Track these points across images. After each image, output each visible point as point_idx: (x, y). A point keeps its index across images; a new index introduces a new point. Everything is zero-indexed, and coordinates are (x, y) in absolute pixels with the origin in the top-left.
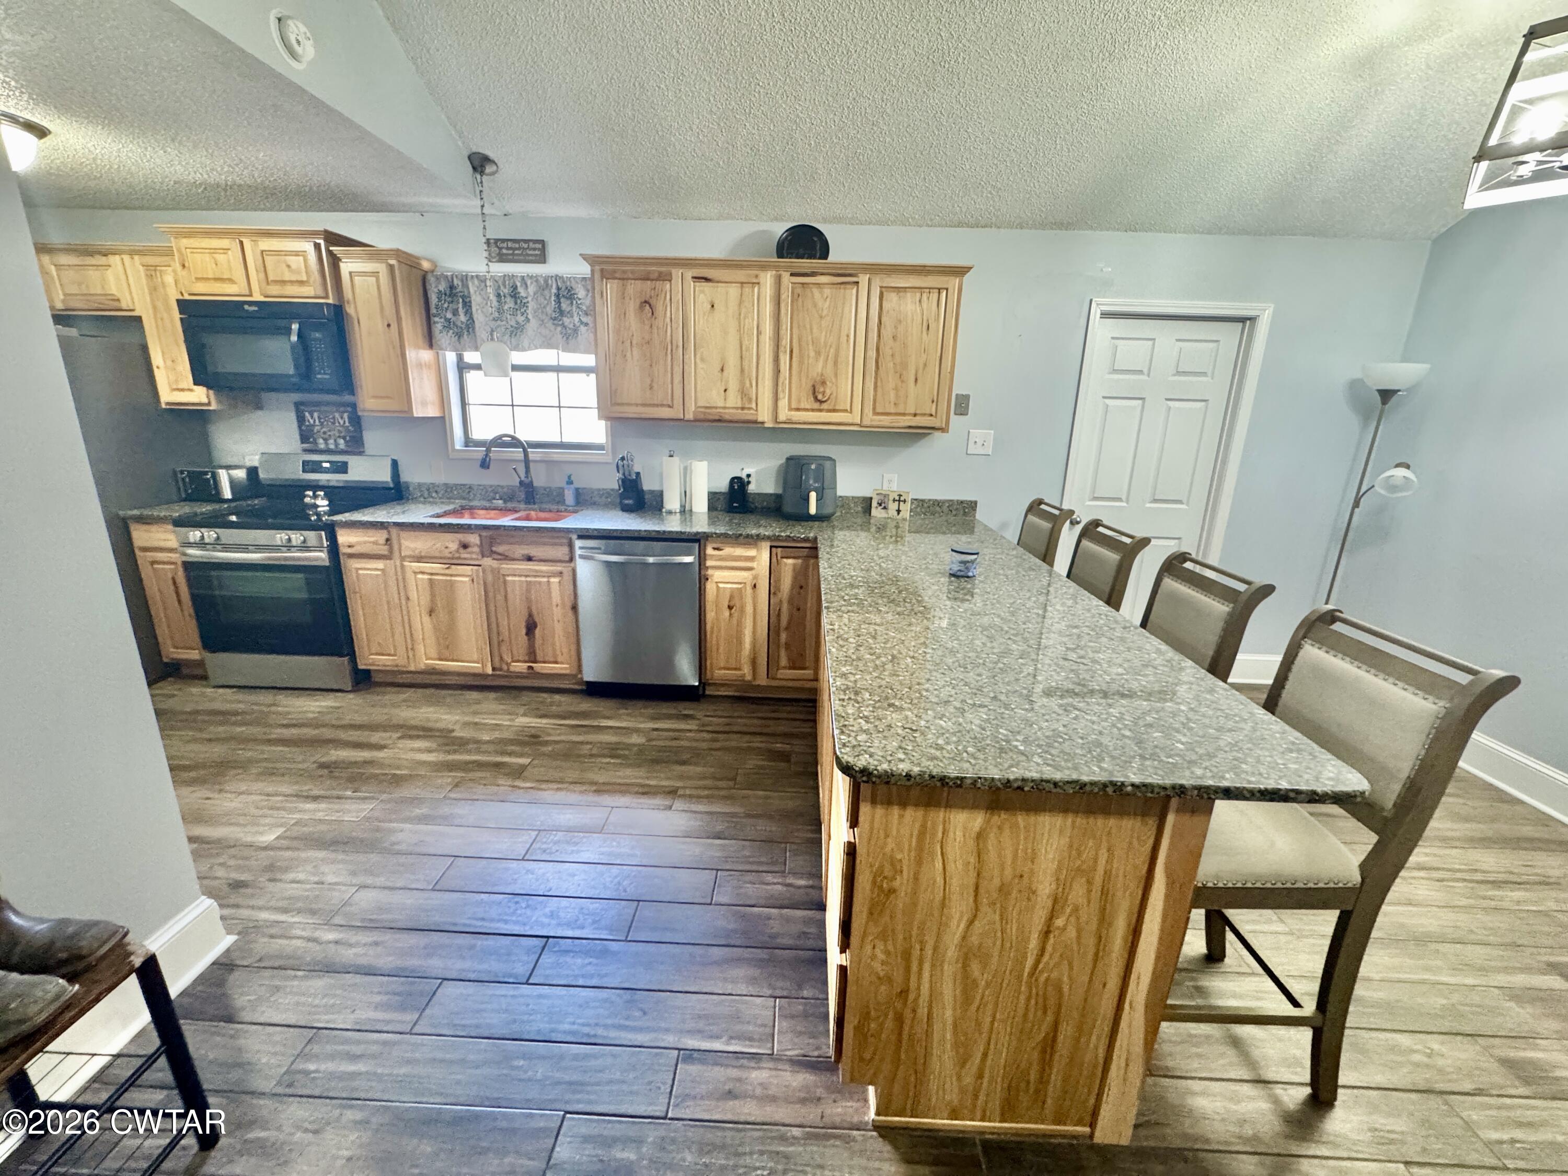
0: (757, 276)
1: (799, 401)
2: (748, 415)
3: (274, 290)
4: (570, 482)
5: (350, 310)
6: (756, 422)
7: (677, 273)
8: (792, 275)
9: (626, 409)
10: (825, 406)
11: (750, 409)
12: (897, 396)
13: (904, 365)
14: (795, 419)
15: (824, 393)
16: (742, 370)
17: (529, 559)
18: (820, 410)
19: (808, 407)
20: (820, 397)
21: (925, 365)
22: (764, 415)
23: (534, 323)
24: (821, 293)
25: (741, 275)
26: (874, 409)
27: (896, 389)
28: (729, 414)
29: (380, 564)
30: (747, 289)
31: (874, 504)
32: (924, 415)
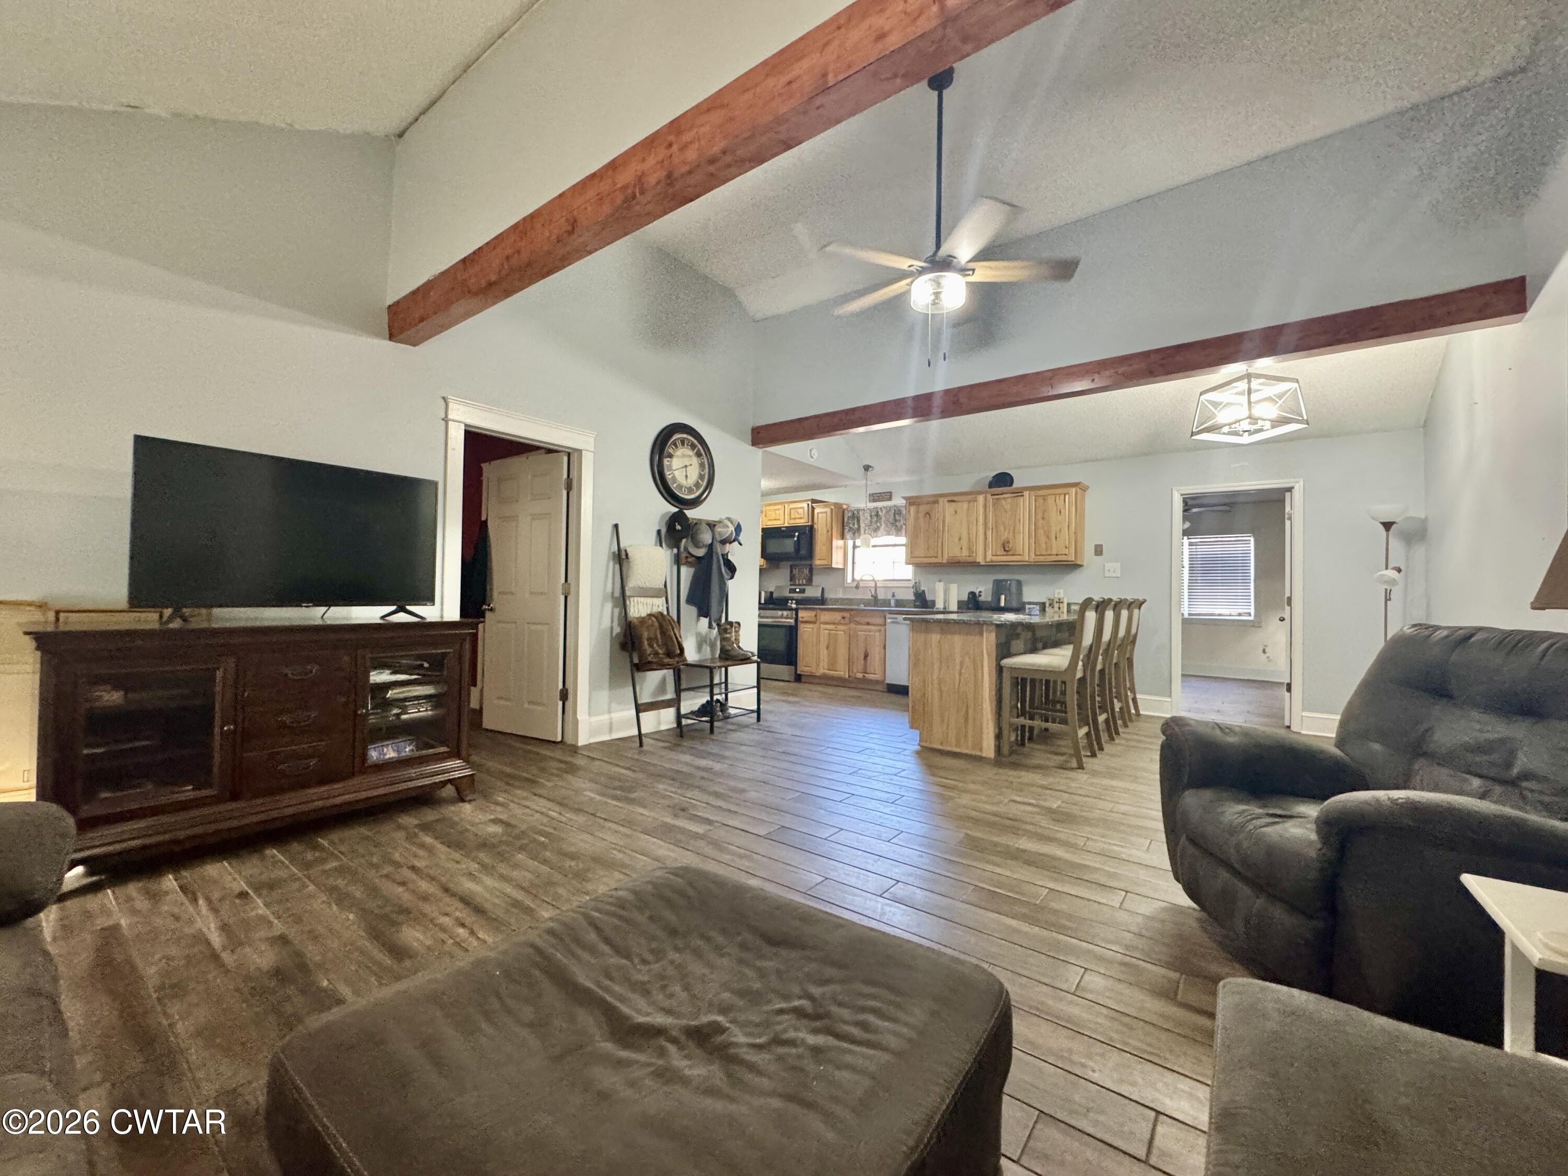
0: (976, 498)
1: (997, 552)
2: (970, 560)
3: (792, 521)
4: (893, 596)
5: (815, 526)
6: (977, 563)
7: (941, 500)
8: (992, 495)
9: (920, 561)
10: (1010, 553)
11: (973, 556)
12: (1046, 547)
13: (1049, 531)
14: (995, 560)
15: (1009, 547)
16: (969, 539)
17: (868, 624)
18: (1008, 555)
19: (1002, 554)
20: (1007, 549)
21: (1060, 530)
22: (980, 559)
23: (883, 526)
24: (1008, 502)
25: (969, 498)
26: (1035, 553)
27: (1046, 543)
28: (962, 559)
29: (811, 626)
30: (971, 504)
32: (1062, 555)
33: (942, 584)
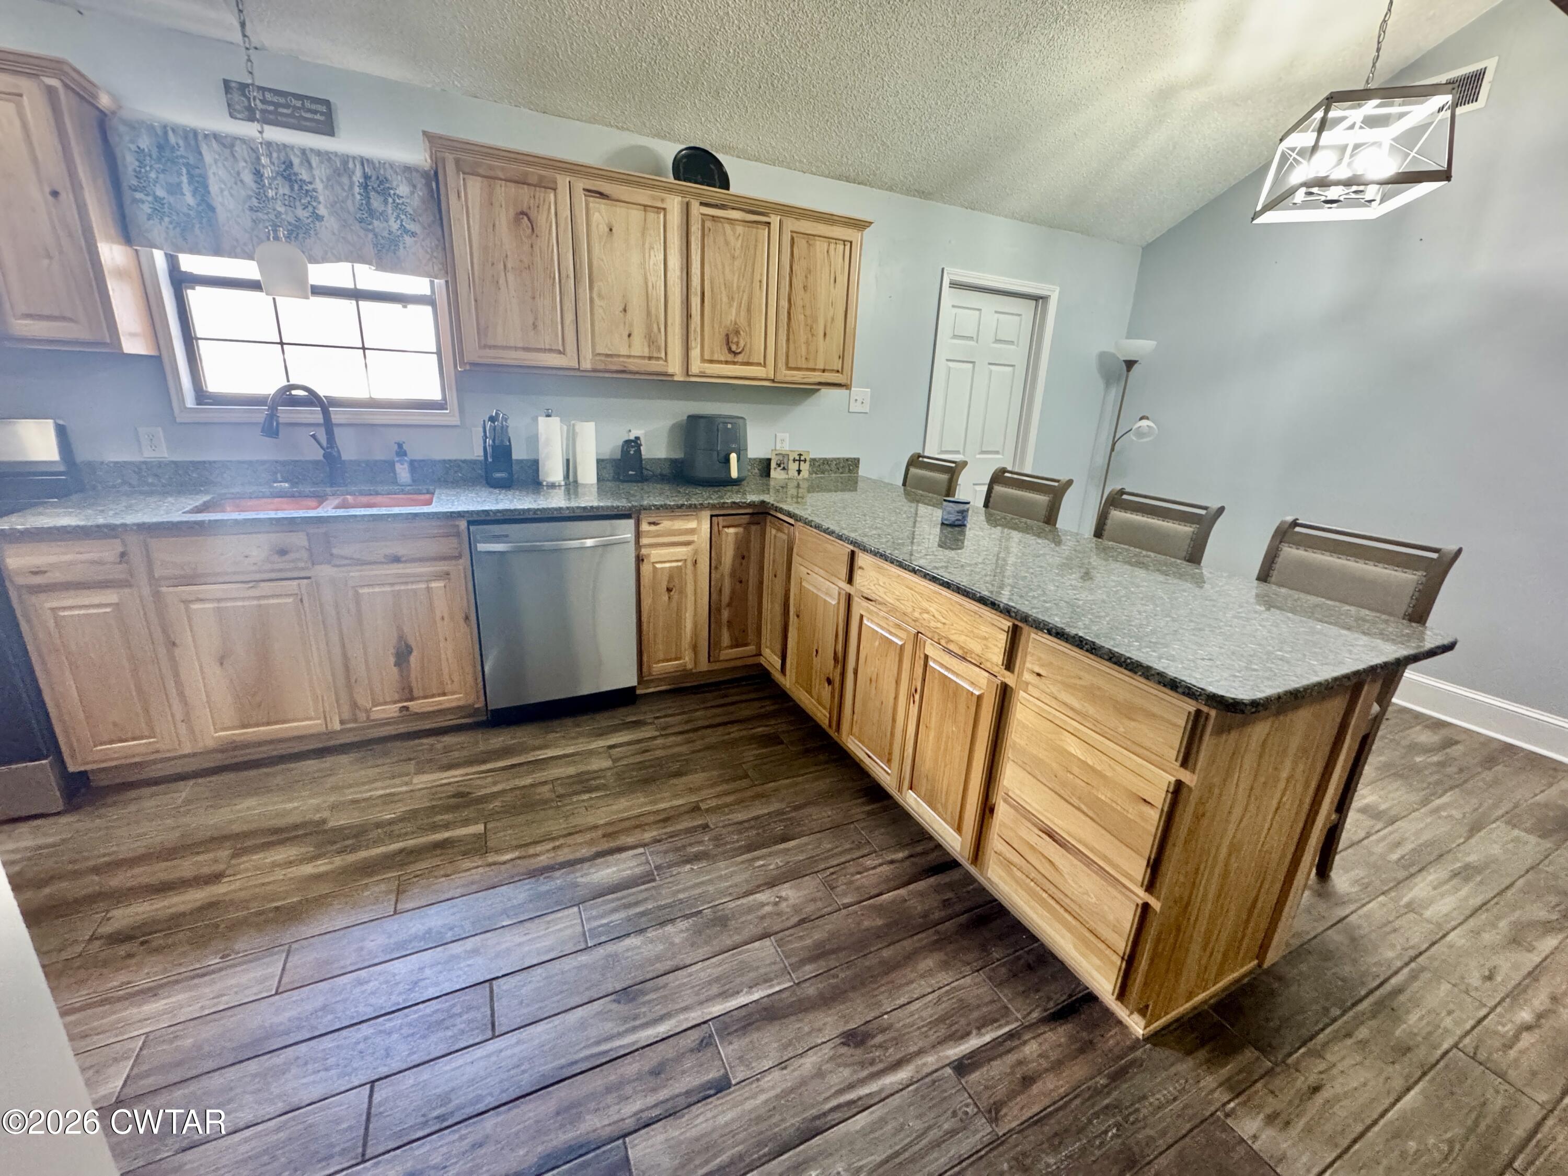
0: (663, 200)
1: (712, 353)
2: (655, 366)
4: (401, 452)
6: (666, 374)
7: (563, 181)
8: (702, 204)
9: (501, 353)
10: (740, 358)
11: (658, 359)
12: (808, 352)
13: (815, 319)
14: (709, 372)
15: (737, 344)
16: (649, 313)
17: (396, 559)
18: (734, 363)
19: (723, 359)
20: (734, 348)
21: (833, 319)
22: (675, 367)
23: (330, 223)
24: (734, 231)
25: (641, 195)
26: (787, 363)
27: (807, 343)
28: (633, 364)
29: (111, 597)
31: (773, 465)
32: (832, 371)
33: (555, 421)
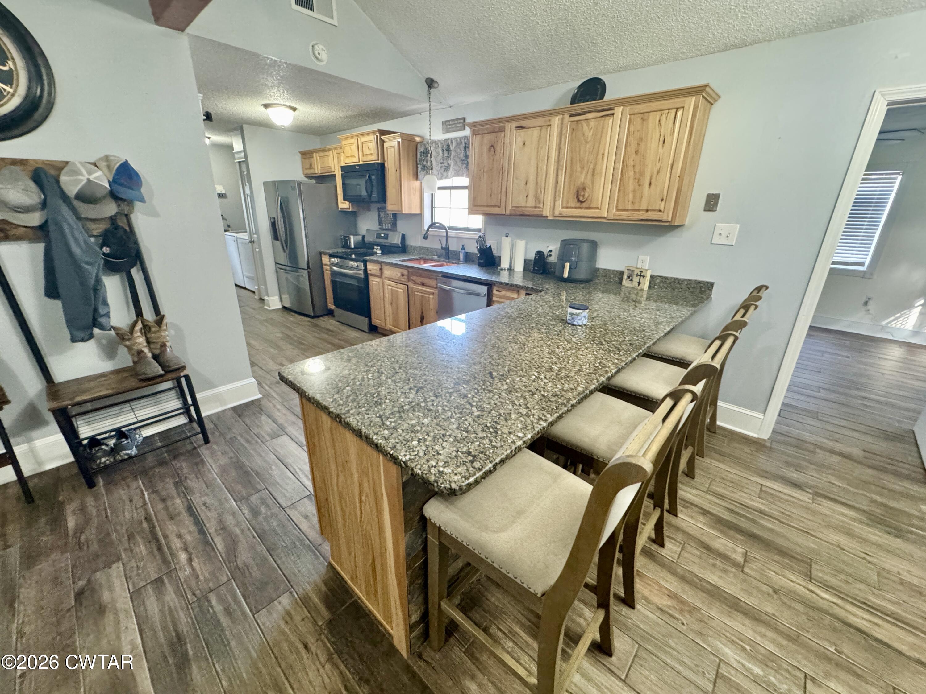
0: (550, 120)
1: (568, 202)
2: (537, 211)
3: (365, 159)
4: (463, 249)
5: (386, 165)
6: (542, 216)
7: (508, 126)
8: (571, 116)
9: (479, 208)
10: (584, 205)
11: (539, 207)
12: (634, 197)
13: (642, 173)
14: (564, 214)
15: (583, 196)
16: (537, 183)
17: (423, 284)
18: (581, 208)
19: (573, 205)
20: (581, 199)
21: (658, 172)
22: (547, 212)
23: (454, 163)
24: (588, 125)
25: (540, 121)
26: (617, 207)
27: (634, 191)
28: (528, 211)
29: (378, 279)
30: (544, 130)
31: (625, 276)
32: (654, 210)
